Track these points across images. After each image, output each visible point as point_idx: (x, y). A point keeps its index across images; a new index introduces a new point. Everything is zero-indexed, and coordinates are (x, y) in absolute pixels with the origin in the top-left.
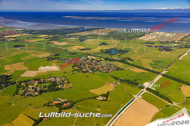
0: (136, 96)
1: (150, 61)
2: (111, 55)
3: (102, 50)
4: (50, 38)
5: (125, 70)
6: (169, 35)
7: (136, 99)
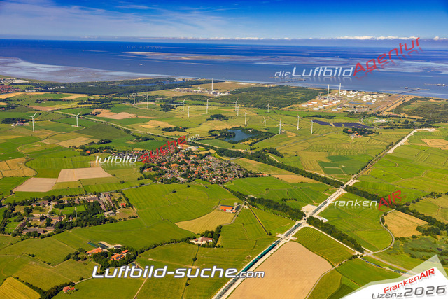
0: (283, 236)
1: (322, 157)
2: (233, 142)
3: (214, 130)
4: (92, 102)
5: (262, 176)
6: (369, 99)
7: (281, 244)
